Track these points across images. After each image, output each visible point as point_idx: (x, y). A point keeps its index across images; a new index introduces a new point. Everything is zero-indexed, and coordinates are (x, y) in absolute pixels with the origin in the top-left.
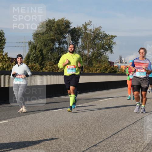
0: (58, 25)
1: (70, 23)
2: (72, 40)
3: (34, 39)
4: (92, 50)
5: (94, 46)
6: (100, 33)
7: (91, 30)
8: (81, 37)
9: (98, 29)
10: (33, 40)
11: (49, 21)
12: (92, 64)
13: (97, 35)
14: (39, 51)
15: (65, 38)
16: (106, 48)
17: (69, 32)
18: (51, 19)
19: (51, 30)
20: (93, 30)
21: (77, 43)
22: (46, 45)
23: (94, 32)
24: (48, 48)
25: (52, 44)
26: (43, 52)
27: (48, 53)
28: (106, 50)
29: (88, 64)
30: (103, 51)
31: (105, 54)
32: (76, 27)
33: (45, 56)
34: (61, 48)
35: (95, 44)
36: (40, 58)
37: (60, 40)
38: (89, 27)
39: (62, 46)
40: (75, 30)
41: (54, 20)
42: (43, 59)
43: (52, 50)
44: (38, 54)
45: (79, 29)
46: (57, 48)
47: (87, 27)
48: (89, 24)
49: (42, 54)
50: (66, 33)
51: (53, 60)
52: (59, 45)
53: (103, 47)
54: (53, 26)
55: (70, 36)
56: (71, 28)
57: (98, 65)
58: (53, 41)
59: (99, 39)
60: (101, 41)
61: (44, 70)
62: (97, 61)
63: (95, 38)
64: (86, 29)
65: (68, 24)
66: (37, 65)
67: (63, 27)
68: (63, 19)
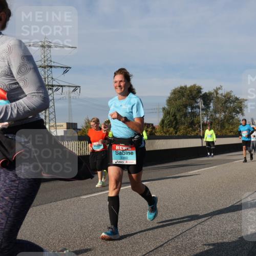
0: (191, 91)
1: (201, 89)
2: (204, 104)
3: (168, 105)
4: (224, 114)
5: (225, 109)
6: (231, 96)
7: (222, 94)
8: (212, 101)
9: (228, 94)
10: (166, 106)
11: (181, 88)
12: (224, 127)
13: (228, 99)
14: (173, 116)
15: (197, 103)
16: (238, 111)
17: (201, 97)
18: (183, 85)
19: (184, 96)
20: (223, 94)
21: (209, 107)
22: (179, 110)
23: (225, 96)
24: (181, 113)
25: (185, 110)
26: (177, 117)
27: (182, 118)
28: (238, 112)
29: (221, 127)
30: (234, 113)
31: (237, 116)
32: (207, 92)
33: (178, 121)
34: (193, 112)
35: (227, 108)
36: (174, 123)
37: (192, 105)
38: (220, 92)
39: (195, 110)
40: (207, 95)
41: (186, 87)
42: (177, 123)
43: (185, 115)
44: (172, 119)
45: (210, 94)
46: (189, 113)
47: (218, 92)
48: (219, 88)
49: (175, 119)
50: (198, 99)
51: (186, 125)
52: (191, 110)
53: (234, 110)
54: (185, 92)
55: (202, 100)
56: (203, 93)
57: (231, 127)
58: (185, 106)
59: (231, 103)
60: (232, 105)
61: (178, 133)
62: (230, 124)
63: (226, 102)
64: (217, 93)
65: (199, 90)
66: (172, 129)
67: (195, 92)
68: (195, 85)
